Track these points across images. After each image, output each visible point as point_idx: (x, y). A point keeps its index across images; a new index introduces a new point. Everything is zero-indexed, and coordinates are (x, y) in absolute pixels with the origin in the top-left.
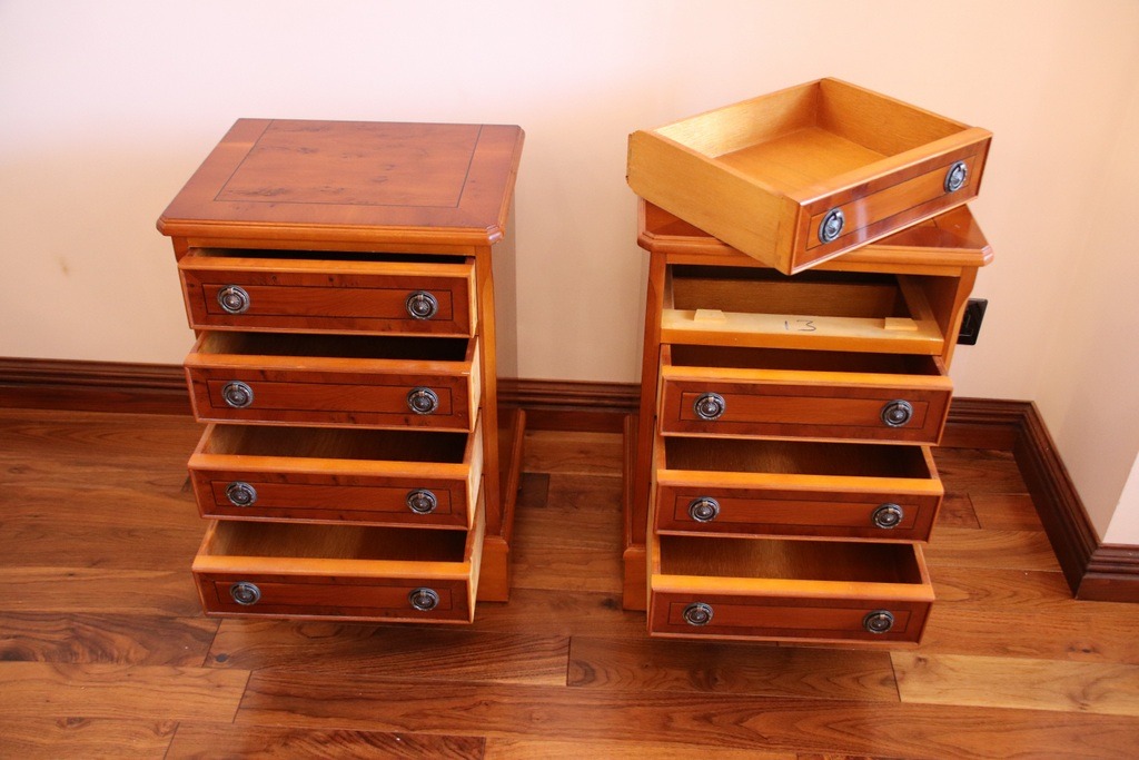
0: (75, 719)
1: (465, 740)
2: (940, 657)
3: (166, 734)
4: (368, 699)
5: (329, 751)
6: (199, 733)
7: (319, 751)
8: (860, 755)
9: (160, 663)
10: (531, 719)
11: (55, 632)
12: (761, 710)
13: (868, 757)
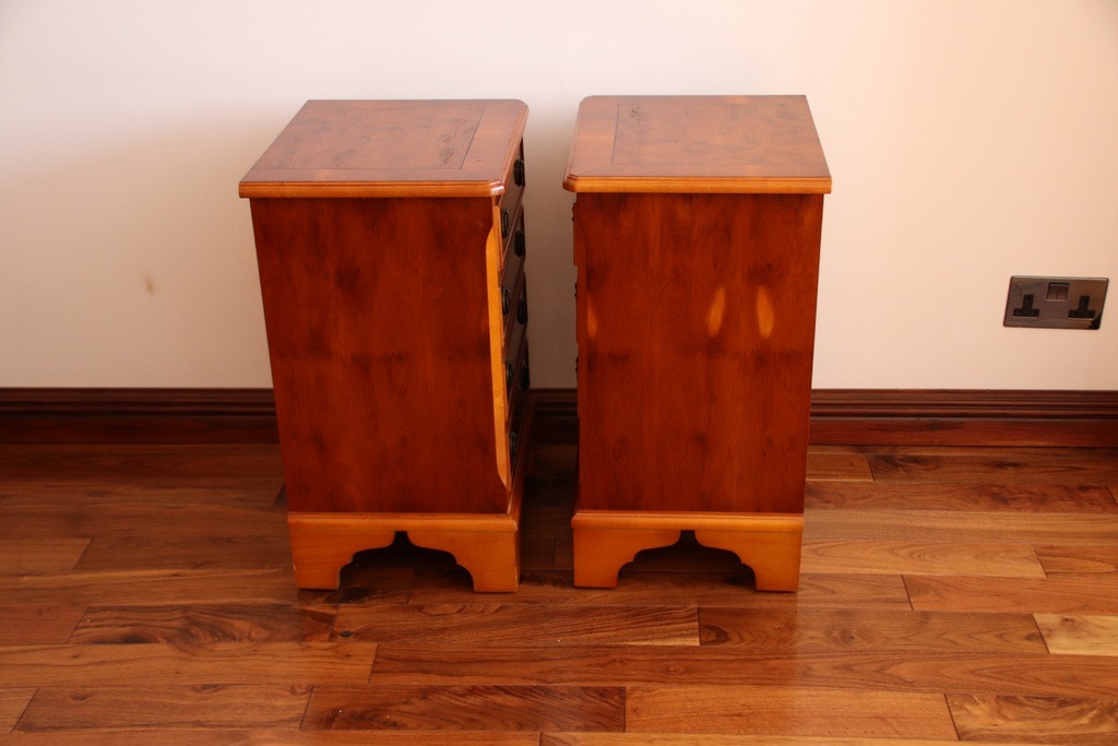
0: (209, 686)
1: (605, 689)
2: (1087, 617)
4: (499, 661)
5: (469, 701)
6: (336, 692)
7: (460, 702)
8: (1011, 695)
9: (283, 640)
10: (668, 671)
11: (171, 620)
12: (902, 661)
13: (1020, 697)
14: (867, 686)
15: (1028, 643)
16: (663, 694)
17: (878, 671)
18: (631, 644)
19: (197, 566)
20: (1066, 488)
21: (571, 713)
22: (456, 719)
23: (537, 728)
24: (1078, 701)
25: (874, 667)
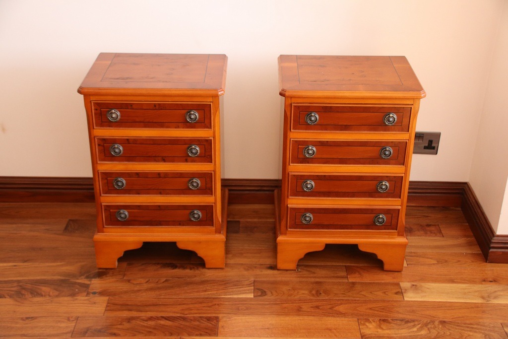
0: (29, 317)
1: (210, 317)
2: (422, 284)
3: (73, 321)
4: (164, 305)
5: (149, 323)
6: (88, 320)
7: (145, 324)
8: (386, 319)
9: (65, 296)
10: (238, 309)
11: (12, 287)
12: (341, 304)
13: (390, 319)
14: (325, 315)
15: (396, 295)
16: (235, 319)
17: (330, 309)
18: (223, 296)
19: (25, 261)
20: (421, 225)
21: (194, 328)
22: (143, 332)
23: (179, 335)
24: (413, 321)
25: (329, 307)
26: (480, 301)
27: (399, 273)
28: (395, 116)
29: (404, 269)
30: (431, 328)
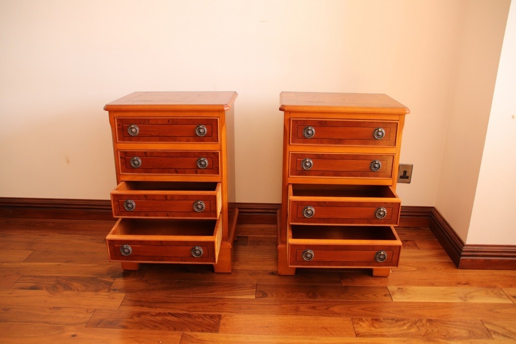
0: (56, 307)
1: (213, 315)
2: (407, 287)
3: (91, 312)
4: (173, 302)
5: (156, 318)
6: (104, 312)
7: (153, 319)
8: (378, 318)
9: (90, 291)
10: (240, 309)
11: (51, 281)
12: (336, 305)
13: (381, 319)
14: (321, 315)
15: (385, 297)
16: (237, 318)
17: (326, 309)
18: (227, 297)
19: (67, 262)
21: (197, 325)
22: (148, 325)
23: (182, 330)
24: (403, 320)
25: (326, 307)
26: (458, 301)
27: (386, 278)
28: (384, 131)
29: (390, 275)
30: (420, 325)
